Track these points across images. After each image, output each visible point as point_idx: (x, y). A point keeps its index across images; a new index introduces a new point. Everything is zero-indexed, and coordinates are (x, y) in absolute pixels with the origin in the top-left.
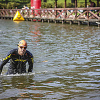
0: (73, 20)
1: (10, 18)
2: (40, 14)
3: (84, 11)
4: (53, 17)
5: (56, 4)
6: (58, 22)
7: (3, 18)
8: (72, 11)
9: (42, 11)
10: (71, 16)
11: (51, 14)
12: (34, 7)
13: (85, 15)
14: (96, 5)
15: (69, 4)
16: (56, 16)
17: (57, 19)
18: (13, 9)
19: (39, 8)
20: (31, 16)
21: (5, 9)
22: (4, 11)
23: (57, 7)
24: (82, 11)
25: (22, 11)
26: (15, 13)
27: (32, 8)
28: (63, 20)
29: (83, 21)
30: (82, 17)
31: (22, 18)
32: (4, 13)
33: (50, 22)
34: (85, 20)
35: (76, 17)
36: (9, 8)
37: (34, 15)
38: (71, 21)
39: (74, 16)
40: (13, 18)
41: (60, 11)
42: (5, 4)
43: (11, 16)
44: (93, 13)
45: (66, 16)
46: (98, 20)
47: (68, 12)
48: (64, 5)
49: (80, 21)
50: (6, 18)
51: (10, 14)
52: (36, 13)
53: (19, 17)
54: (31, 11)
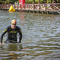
0: (44, 11)
1: (7, 10)
2: (25, 7)
3: (51, 5)
4: (32, 9)
5: (34, 2)
6: (35, 12)
7: (3, 10)
8: (43, 6)
9: (26, 6)
10: (43, 9)
11: (31, 7)
12: (21, 3)
13: (51, 8)
14: (58, 2)
15: (42, 1)
16: (34, 9)
17: (35, 10)
18: (8, 5)
19: (24, 4)
20: (20, 9)
21: (4, 4)
22: (3, 6)
23: (34, 3)
24: (50, 6)
25: (14, 6)
26: (10, 7)
27: (20, 4)
28: (38, 11)
29: (50, 12)
30: (49, 9)
31: (14, 10)
32: (3, 7)
33: (30, 12)
34: (51, 11)
35: (46, 9)
36: (6, 4)
37: (21, 8)
38: (43, 11)
39: (45, 8)
40: (9, 10)
41: (37, 5)
42: (4, 2)
43: (8, 9)
44: (56, 7)
45: (40, 9)
46: (59, 11)
47: (41, 6)
48: (39, 2)
49: (48, 12)
50: (5, 10)
51: (7, 7)
52: (22, 6)
53: (12, 9)
54: (19, 6)
